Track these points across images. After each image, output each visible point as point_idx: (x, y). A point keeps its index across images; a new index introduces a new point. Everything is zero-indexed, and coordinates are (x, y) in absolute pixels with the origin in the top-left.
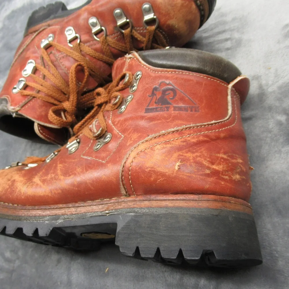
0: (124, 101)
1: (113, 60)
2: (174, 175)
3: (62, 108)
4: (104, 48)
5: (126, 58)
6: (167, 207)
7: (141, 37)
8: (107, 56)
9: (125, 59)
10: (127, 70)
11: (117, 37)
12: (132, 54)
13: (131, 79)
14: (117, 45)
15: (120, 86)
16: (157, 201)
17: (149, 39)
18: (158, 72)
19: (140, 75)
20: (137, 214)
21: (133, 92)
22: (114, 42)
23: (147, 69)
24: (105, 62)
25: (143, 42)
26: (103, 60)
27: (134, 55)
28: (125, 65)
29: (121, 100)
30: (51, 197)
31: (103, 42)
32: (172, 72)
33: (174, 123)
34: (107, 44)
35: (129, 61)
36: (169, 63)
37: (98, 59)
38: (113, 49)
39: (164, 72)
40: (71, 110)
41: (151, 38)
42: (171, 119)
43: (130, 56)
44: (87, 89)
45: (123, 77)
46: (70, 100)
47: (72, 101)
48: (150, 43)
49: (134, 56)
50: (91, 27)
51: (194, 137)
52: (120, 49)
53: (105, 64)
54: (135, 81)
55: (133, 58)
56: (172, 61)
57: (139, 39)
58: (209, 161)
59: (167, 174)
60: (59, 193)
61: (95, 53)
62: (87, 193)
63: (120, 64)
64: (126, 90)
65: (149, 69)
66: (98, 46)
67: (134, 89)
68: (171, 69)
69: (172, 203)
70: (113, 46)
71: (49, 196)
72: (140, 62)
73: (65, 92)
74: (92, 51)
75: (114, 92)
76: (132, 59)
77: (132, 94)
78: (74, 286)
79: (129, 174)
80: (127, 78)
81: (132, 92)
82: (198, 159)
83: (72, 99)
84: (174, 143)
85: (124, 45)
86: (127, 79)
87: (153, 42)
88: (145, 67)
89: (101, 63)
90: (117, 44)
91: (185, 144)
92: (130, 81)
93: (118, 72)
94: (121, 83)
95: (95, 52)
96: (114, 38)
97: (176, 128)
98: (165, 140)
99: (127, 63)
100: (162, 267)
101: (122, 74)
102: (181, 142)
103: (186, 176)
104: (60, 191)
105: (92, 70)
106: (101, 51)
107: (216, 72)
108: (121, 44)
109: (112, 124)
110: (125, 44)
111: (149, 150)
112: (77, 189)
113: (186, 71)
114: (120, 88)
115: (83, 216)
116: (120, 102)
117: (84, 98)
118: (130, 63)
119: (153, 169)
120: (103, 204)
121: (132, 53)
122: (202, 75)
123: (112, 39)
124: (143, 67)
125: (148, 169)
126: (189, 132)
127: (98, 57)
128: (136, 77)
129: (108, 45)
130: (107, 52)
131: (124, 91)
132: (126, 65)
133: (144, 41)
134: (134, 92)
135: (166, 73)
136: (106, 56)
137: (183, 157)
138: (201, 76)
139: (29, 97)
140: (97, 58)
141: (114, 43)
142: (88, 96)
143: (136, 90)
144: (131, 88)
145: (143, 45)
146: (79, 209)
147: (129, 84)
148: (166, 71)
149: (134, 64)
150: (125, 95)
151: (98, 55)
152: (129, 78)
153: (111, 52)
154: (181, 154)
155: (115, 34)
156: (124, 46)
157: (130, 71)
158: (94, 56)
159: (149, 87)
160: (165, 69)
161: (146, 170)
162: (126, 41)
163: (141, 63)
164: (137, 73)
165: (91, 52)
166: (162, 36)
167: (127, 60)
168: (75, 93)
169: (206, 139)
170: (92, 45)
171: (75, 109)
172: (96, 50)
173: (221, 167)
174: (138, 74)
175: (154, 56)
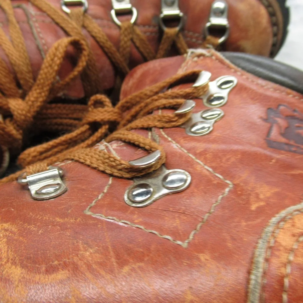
1: (127, 67)
3: (5, 107)
4: (123, 39)
8: (122, 56)
11: (151, 33)
14: (144, 46)
22: (144, 38)
24: (113, 64)
26: (113, 59)
34: (131, 36)
37: (106, 53)
38: (135, 50)
40: (23, 117)
44: (64, 95)
46: (27, 98)
47: (33, 102)
61: (106, 41)
66: (115, 32)
70: (137, 45)
73: (22, 82)
74: (103, 36)
83: (32, 99)
85: (153, 51)
90: (145, 44)
95: (108, 39)
96: (145, 33)
106: (117, 43)
108: (150, 47)
117: (51, 108)
123: (142, 33)
129: (132, 39)
130: (124, 49)
141: (143, 40)
142: (59, 108)
151: (110, 46)
153: (131, 53)
155: (149, 25)
156: (152, 53)
162: (161, 47)
165: (101, 36)
168: (45, 89)
171: (32, 119)
172: (110, 37)
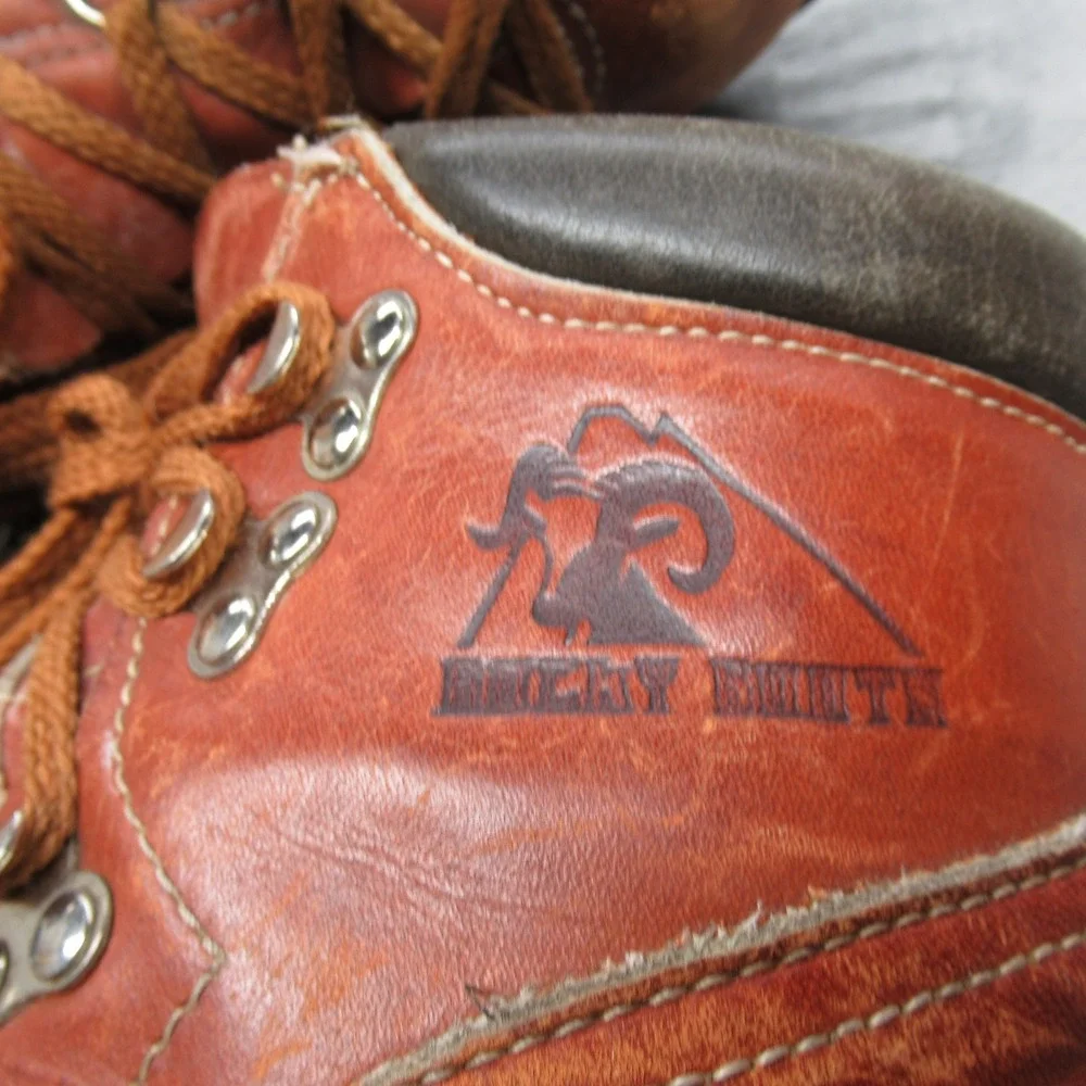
0: (254, 544)
1: (204, 179)
4: (136, 82)
5: (288, 174)
7: (414, 29)
8: (163, 144)
9: (277, 179)
10: (292, 273)
11: (239, 9)
12: (336, 138)
13: (319, 355)
14: (237, 73)
15: (230, 405)
17: (470, 46)
18: (561, 317)
19: (403, 326)
21: (338, 479)
22: (217, 45)
23: (464, 276)
24: (146, 188)
25: (420, 70)
26: (136, 177)
27: (351, 149)
28: (280, 230)
29: (226, 535)
31: (128, 39)
32: (683, 329)
34: (160, 55)
35: (308, 198)
36: (662, 243)
37: (97, 166)
38: (208, 104)
39: (610, 318)
41: (485, 39)
43: (323, 154)
45: (258, 328)
48: (476, 74)
49: (354, 163)
51: (939, 1029)
52: (260, 105)
53: (146, 205)
54: (354, 371)
55: (348, 179)
56: (685, 228)
57: (396, 42)
61: (72, 118)
63: (247, 218)
64: (274, 444)
65: (476, 281)
66: (96, 65)
67: (343, 441)
68: (683, 304)
70: (206, 77)
72: (404, 216)
74: (49, 103)
75: (178, 442)
76: (336, 187)
77: (326, 488)
80: (283, 342)
81: (322, 475)
85: (287, 77)
86: (283, 352)
87: (494, 73)
88: (445, 261)
89: (122, 191)
90: (234, 64)
92: (316, 370)
93: (231, 269)
94: (239, 367)
95: (74, 109)
96: (215, 17)
97: (761, 923)
99: (298, 212)
101: (249, 300)
105: (49, 240)
106: (116, 105)
107: (1046, 349)
108: (263, 68)
109: (123, 788)
110: (298, 68)
113: (806, 329)
114: (221, 422)
116: (216, 555)
118: (322, 210)
121: (337, 130)
122: (937, 375)
123: (200, 25)
124: (429, 258)
126: (890, 974)
127: (91, 146)
128: (364, 340)
129: (171, 65)
131: (254, 448)
132: (288, 231)
133: (430, 60)
134: (347, 474)
135: (632, 328)
136: (155, 144)
138: (933, 380)
140: (86, 152)
141: (216, 53)
143: (361, 459)
144: (320, 432)
145: (426, 91)
147: (300, 394)
148: (636, 314)
149: (348, 226)
150: (263, 494)
151: (99, 134)
152: (308, 344)
153: (195, 120)
156: (283, 87)
157: (315, 283)
158: (59, 139)
159: (480, 452)
160: (629, 297)
162: (303, 51)
163: (409, 227)
164: (374, 309)
165: (43, 110)
166: (559, 31)
167: (297, 187)
169: (1042, 1036)
170: (46, 55)
172: (79, 95)
174: (382, 314)
175: (525, 175)
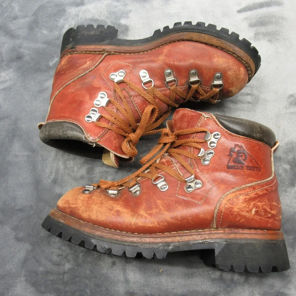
0: (206, 154)
2: (251, 218)
4: (172, 95)
6: (247, 239)
7: (203, 92)
8: (172, 101)
11: (185, 88)
16: (240, 234)
18: (233, 136)
19: (219, 136)
20: (228, 243)
21: (213, 148)
23: (224, 131)
26: (168, 104)
27: (212, 116)
30: (158, 228)
31: (173, 90)
32: (243, 139)
33: (248, 179)
35: (205, 119)
39: (237, 137)
42: (246, 176)
46: (136, 133)
49: (212, 118)
50: (166, 76)
51: (261, 191)
58: (270, 208)
59: (247, 217)
60: (165, 225)
62: (186, 226)
65: (226, 132)
69: (249, 236)
71: (157, 227)
72: (218, 124)
76: (208, 118)
78: (132, 283)
79: (221, 215)
81: (211, 148)
82: (265, 206)
83: (138, 133)
84: (251, 195)
88: (222, 130)
91: (256, 196)
95: (165, 97)
96: (182, 89)
97: (251, 184)
98: (245, 192)
99: (203, 120)
100: (207, 267)
102: (255, 194)
103: (259, 218)
104: (166, 224)
109: (201, 173)
111: (235, 199)
112: (180, 222)
115: (187, 243)
118: (207, 121)
119: (239, 213)
120: (200, 235)
123: (180, 89)
125: (236, 213)
126: (258, 187)
129: (176, 93)
130: (173, 98)
137: (256, 205)
138: (260, 144)
139: (106, 129)
141: (181, 92)
143: (216, 147)
146: (183, 238)
148: (239, 137)
151: (166, 100)
154: (255, 203)
156: (186, 95)
158: (162, 100)
159: (227, 148)
161: (234, 213)
163: (218, 126)
167: (203, 117)
169: (267, 192)
170: (163, 91)
172: (165, 95)
173: (275, 211)
